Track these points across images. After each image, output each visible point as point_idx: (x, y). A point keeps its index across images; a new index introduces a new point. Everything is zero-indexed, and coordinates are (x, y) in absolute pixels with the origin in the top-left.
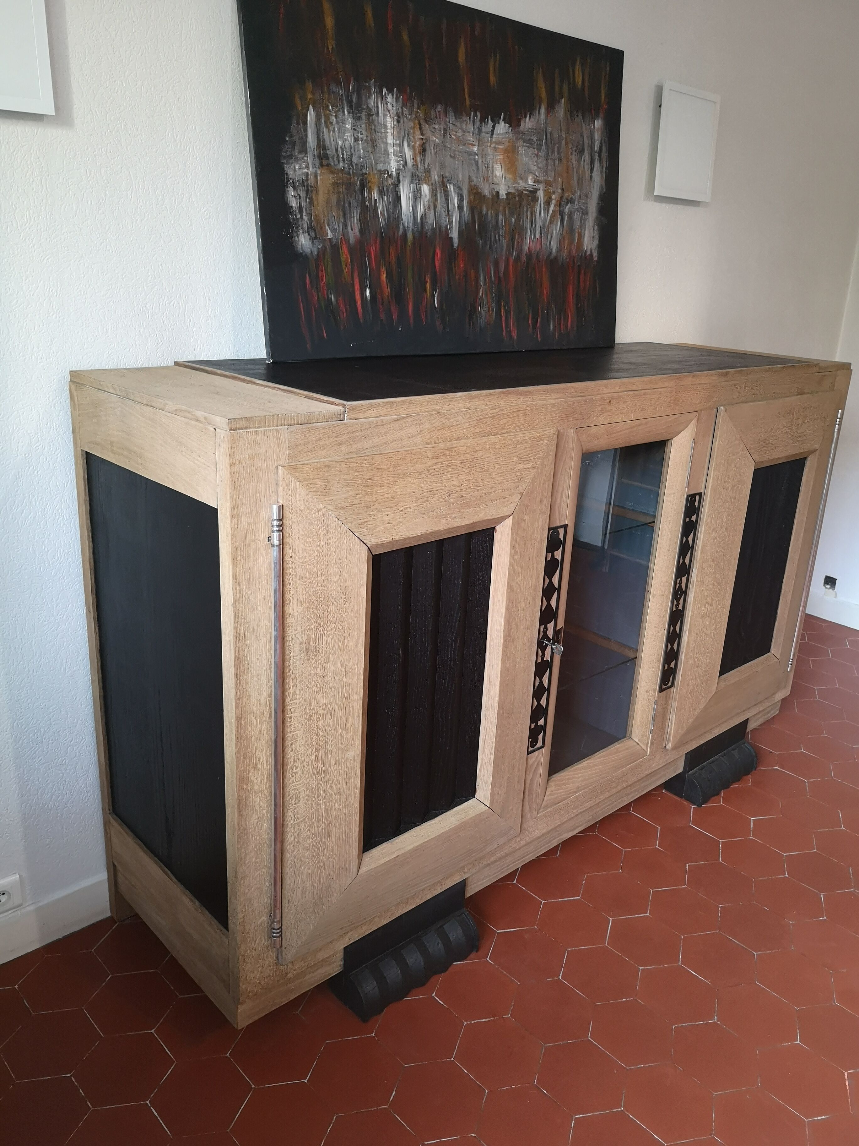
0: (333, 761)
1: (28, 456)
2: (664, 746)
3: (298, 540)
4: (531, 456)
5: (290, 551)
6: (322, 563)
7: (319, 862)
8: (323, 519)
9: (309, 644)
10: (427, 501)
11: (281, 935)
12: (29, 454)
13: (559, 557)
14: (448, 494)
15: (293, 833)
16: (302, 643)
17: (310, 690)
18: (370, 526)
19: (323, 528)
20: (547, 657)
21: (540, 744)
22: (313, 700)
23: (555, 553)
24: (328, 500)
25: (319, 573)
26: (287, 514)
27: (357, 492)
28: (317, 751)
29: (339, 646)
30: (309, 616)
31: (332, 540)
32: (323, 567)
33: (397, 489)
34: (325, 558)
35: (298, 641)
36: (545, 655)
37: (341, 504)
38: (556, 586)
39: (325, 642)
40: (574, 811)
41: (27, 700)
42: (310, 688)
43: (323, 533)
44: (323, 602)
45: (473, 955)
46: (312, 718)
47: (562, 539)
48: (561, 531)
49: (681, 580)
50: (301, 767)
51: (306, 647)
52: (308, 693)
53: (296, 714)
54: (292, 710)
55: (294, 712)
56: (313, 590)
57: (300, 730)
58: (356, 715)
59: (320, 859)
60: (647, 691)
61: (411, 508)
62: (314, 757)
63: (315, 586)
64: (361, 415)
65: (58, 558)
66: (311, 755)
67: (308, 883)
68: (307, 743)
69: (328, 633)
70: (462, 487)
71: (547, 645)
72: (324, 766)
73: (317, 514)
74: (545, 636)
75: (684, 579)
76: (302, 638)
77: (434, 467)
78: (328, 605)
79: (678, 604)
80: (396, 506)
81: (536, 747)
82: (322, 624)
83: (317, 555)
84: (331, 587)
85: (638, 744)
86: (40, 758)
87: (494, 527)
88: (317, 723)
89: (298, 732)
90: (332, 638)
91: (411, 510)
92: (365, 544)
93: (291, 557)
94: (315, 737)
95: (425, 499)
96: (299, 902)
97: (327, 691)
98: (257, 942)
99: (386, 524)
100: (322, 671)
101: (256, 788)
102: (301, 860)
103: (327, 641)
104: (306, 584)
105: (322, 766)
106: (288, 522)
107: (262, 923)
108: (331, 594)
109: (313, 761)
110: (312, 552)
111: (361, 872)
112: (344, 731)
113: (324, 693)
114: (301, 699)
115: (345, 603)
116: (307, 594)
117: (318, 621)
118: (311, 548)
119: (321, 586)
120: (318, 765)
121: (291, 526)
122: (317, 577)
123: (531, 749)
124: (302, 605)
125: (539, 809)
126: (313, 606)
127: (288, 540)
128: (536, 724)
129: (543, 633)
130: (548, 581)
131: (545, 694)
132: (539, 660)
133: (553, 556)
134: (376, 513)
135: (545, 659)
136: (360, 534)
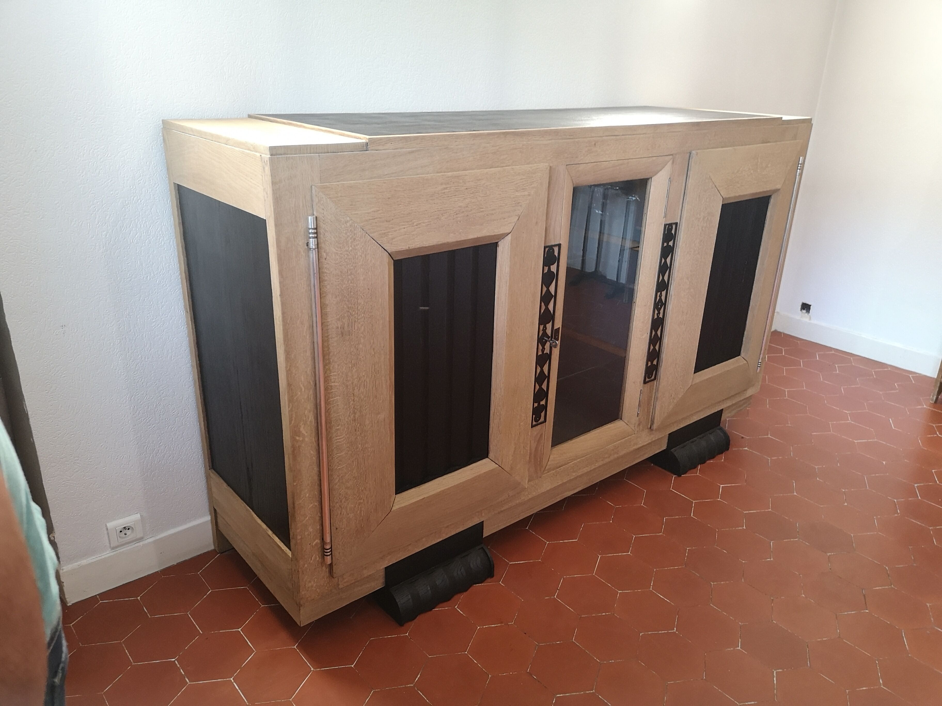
0: (367, 422)
1: (132, 188)
2: (648, 427)
3: (331, 246)
4: (527, 186)
5: (325, 254)
6: (351, 265)
7: (360, 499)
8: (350, 229)
9: (344, 329)
10: (438, 218)
11: (331, 554)
12: (133, 186)
13: (554, 270)
14: (455, 214)
15: (338, 476)
16: (338, 328)
18: (390, 236)
19: (350, 236)
20: (547, 351)
21: (542, 419)
22: (349, 374)
23: (552, 267)
24: (354, 214)
25: (349, 272)
26: (321, 224)
27: (378, 209)
28: (355, 413)
29: (368, 332)
30: (342, 306)
31: (358, 246)
32: (352, 268)
33: (412, 208)
34: (353, 261)
35: (334, 327)
36: (545, 349)
37: (365, 217)
38: (553, 294)
39: (356, 328)
40: (574, 474)
41: (142, 380)
42: (346, 364)
43: (351, 241)
44: (353, 296)
45: (489, 580)
46: (349, 387)
47: (557, 256)
48: (556, 249)
49: (661, 294)
50: (342, 426)
51: (341, 331)
52: (344, 367)
53: (336, 384)
54: (333, 380)
55: (334, 382)
56: (345, 286)
57: (340, 396)
58: (384, 386)
59: (360, 497)
60: (634, 383)
61: (424, 223)
62: (352, 418)
63: (346, 283)
64: (381, 147)
65: (161, 269)
66: (349, 416)
67: (351, 515)
68: (346, 407)
69: (359, 321)
70: (467, 209)
71: (546, 341)
73: (345, 225)
74: (545, 333)
75: (664, 293)
76: (338, 324)
77: (443, 191)
78: (357, 299)
79: (659, 313)
80: (411, 221)
81: (539, 422)
82: (353, 314)
83: (347, 258)
84: (359, 284)
85: (627, 424)
87: (497, 243)
88: (353, 391)
89: (338, 397)
90: (362, 325)
91: (424, 225)
92: (386, 251)
93: (325, 259)
94: (352, 402)
95: (436, 217)
96: (344, 529)
97: (360, 367)
98: (313, 559)
99: (403, 235)
100: (355, 351)
101: (307, 439)
102: (345, 497)
103: (358, 327)
104: (339, 281)
105: (359, 425)
106: (321, 231)
107: (316, 544)
108: (360, 290)
109: (351, 421)
110: (343, 256)
111: (394, 508)
112: (375, 399)
113: (358, 368)
114: (339, 372)
115: (372, 297)
116: (340, 289)
117: (350, 311)
118: (341, 252)
119: (351, 283)
120: (355, 424)
121: (324, 234)
122: (348, 275)
123: (534, 423)
124: (336, 297)
125: (544, 471)
126: (345, 299)
127: (322, 245)
128: (540, 404)
129: (542, 332)
130: (546, 289)
131: (546, 380)
132: (540, 353)
133: (549, 269)
134: (394, 226)
135: (545, 352)
136: (382, 242)
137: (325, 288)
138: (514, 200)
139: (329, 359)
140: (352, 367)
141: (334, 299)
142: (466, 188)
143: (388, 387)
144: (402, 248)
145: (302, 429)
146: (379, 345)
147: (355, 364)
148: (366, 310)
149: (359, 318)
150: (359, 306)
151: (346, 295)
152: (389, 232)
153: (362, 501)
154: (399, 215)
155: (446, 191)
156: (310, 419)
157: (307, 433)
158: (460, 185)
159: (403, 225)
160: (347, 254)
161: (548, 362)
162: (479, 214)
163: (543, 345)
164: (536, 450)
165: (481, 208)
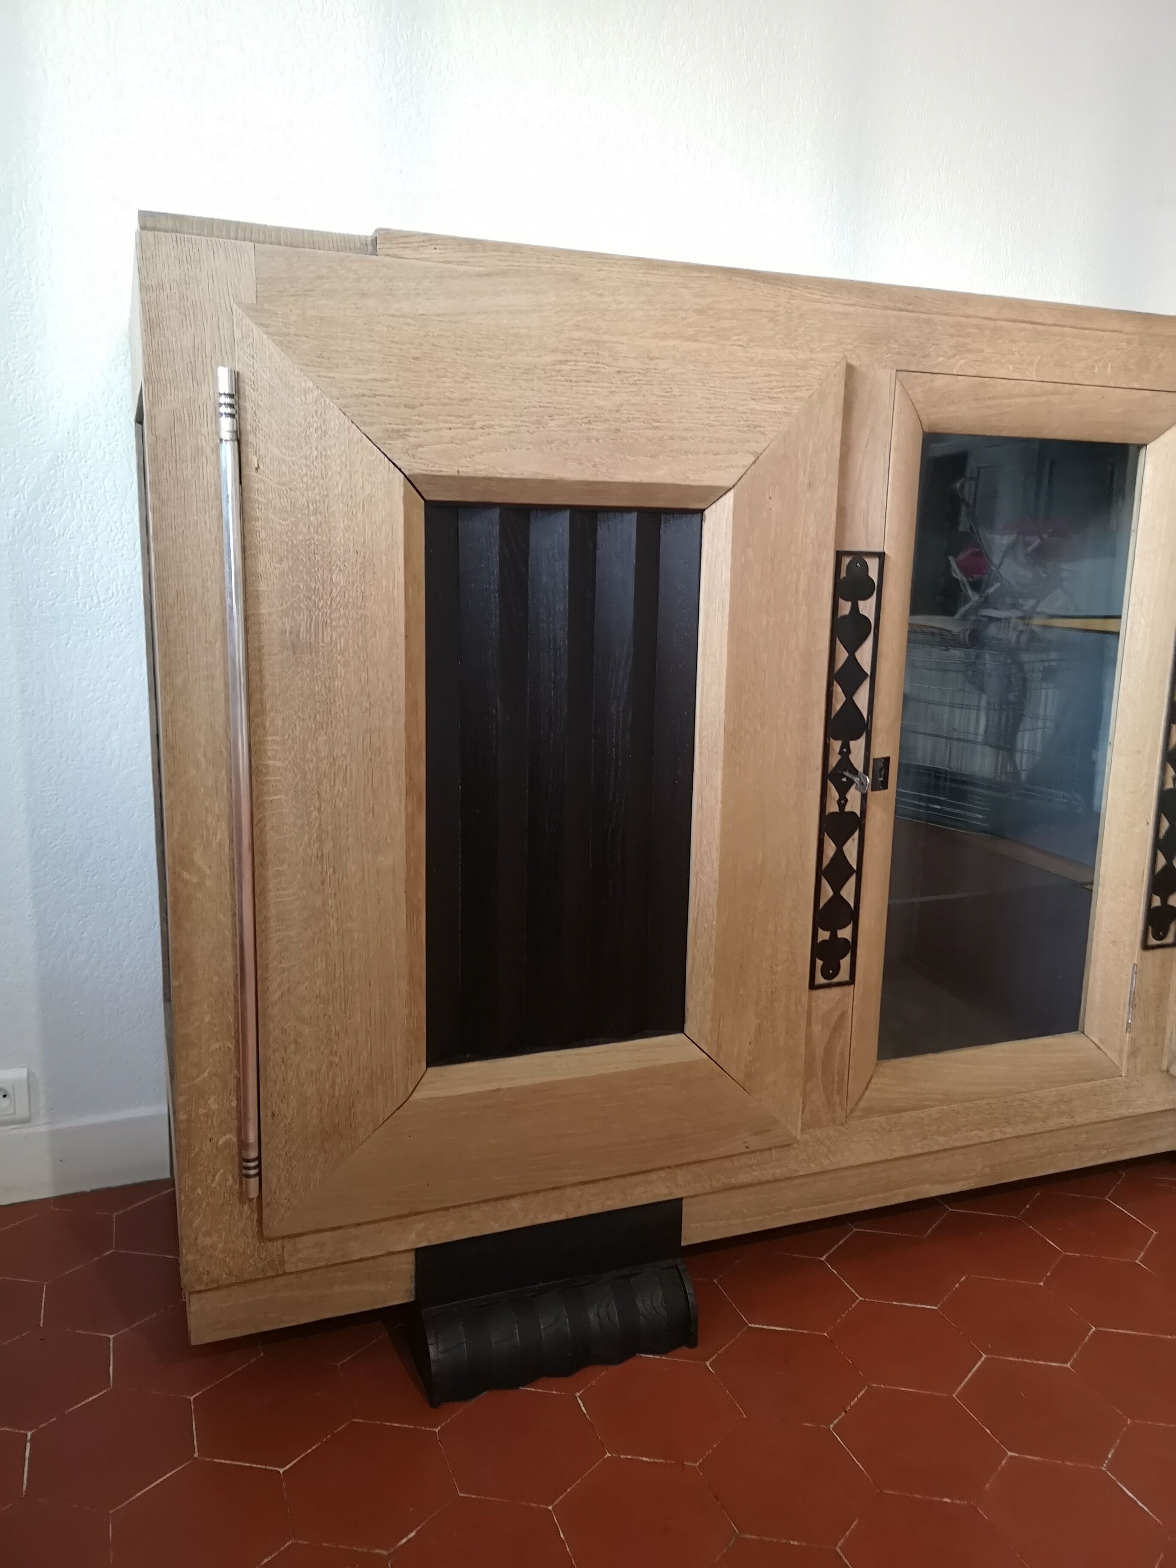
0: (352, 868)
2: (1164, 1067)
3: (269, 441)
4: (782, 392)
5: (255, 459)
6: (317, 490)
7: (331, 1054)
8: (315, 408)
9: (298, 636)
10: (538, 422)
11: (259, 1174)
13: (870, 613)
14: (586, 420)
15: (279, 985)
16: (283, 632)
17: (302, 723)
18: (412, 440)
19: (315, 425)
20: (853, 805)
21: (843, 975)
22: (309, 744)
23: (861, 604)
24: (326, 377)
25: (311, 507)
27: (387, 376)
28: (321, 841)
29: (355, 653)
30: (295, 584)
31: (333, 451)
32: (318, 498)
33: (472, 388)
34: (321, 482)
35: (276, 628)
36: (846, 800)
37: (351, 388)
38: (867, 669)
39: (327, 639)
40: (941, 1139)
42: (303, 720)
43: (315, 435)
44: (321, 563)
45: (683, 1350)
46: (309, 776)
47: (875, 580)
48: (872, 564)
50: (290, 865)
51: (292, 642)
52: (298, 728)
53: (279, 764)
54: (270, 754)
55: (274, 758)
56: (300, 537)
57: (287, 795)
59: (332, 1049)
60: (1114, 943)
61: (501, 426)
62: (315, 850)
63: (304, 530)
64: (408, 253)
66: (309, 846)
67: (310, 1090)
68: (301, 821)
69: (334, 623)
70: (617, 415)
71: (851, 782)
72: (334, 872)
73: (303, 398)
74: (845, 762)
76: (284, 624)
77: (557, 367)
78: (331, 572)
80: (470, 416)
81: (835, 980)
82: (320, 605)
83: (306, 475)
84: (335, 538)
85: (1099, 1048)
87: (702, 511)
88: (318, 787)
89: (283, 797)
90: (341, 635)
91: (502, 430)
92: (400, 470)
93: (257, 469)
94: (316, 813)
95: (534, 418)
96: (292, 1119)
97: (335, 732)
98: (217, 1179)
99: (445, 443)
100: (323, 692)
101: (209, 883)
102: (295, 1041)
103: (331, 637)
104: (287, 525)
105: (331, 870)
107: (227, 1144)
108: (336, 552)
109: (313, 858)
110: (297, 467)
111: (415, 1096)
112: (371, 815)
113: (331, 735)
114: (286, 736)
115: (364, 573)
116: (290, 543)
117: (313, 597)
118: (294, 459)
119: (317, 532)
120: (323, 868)
122: (309, 515)
123: (820, 980)
124: (281, 561)
125: (852, 1111)
126: (301, 568)
127: (250, 438)
128: (834, 935)
129: (839, 757)
130: (846, 655)
131: (853, 879)
132: (833, 807)
133: (855, 608)
134: (425, 420)
135: (848, 809)
136: (389, 449)
137: (254, 536)
138: (745, 418)
139: (262, 703)
140: (316, 730)
141: (277, 565)
142: (617, 369)
143: (404, 793)
144: (441, 471)
145: (197, 856)
146: (381, 687)
147: (325, 725)
148: (351, 600)
149: (333, 616)
150: (334, 590)
151: (305, 560)
152: (410, 430)
153: (336, 1060)
154: (438, 399)
155: (564, 367)
156: (219, 837)
157: (210, 867)
158: (601, 360)
159: (445, 422)
160: (307, 466)
161: (856, 835)
162: (649, 433)
163: (843, 790)
164: (829, 1049)
165: (654, 420)
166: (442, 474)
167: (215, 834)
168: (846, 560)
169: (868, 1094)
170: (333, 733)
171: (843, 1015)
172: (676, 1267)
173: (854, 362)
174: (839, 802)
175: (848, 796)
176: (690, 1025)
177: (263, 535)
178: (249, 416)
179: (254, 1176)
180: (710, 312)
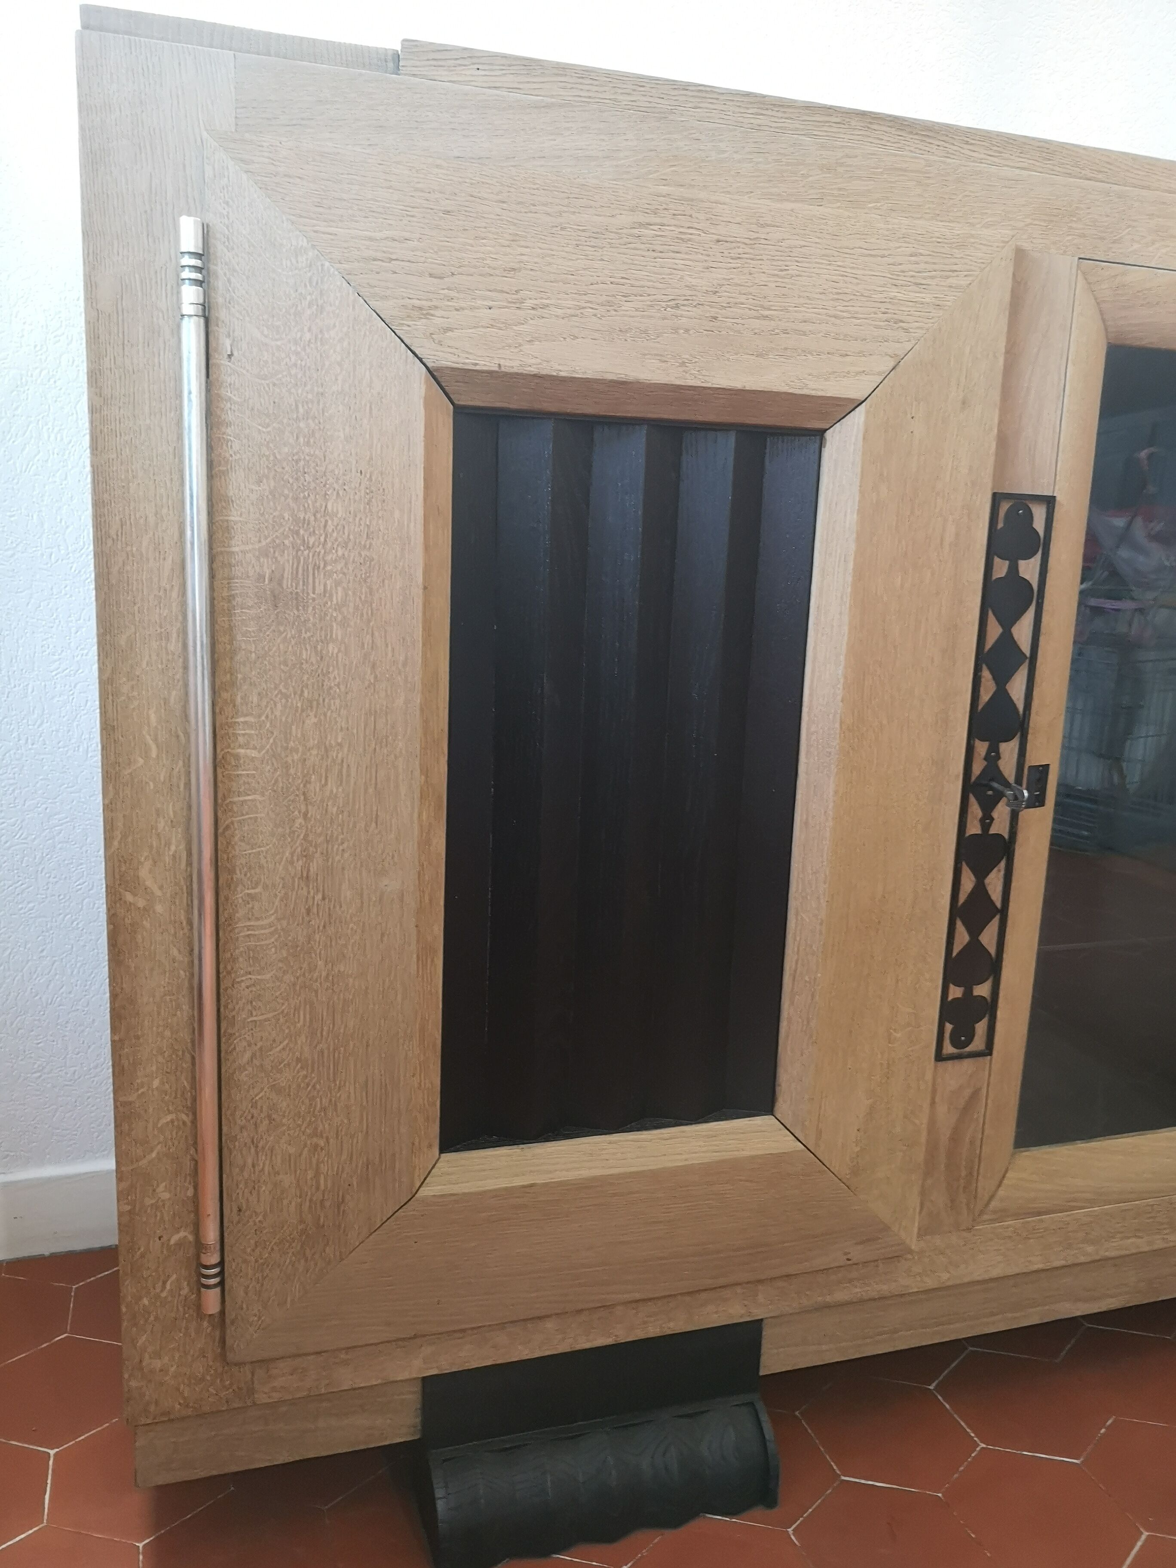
0: (347, 893)
1: (41, 350)
3: (247, 319)
4: (932, 278)
5: (226, 340)
6: (308, 387)
7: (315, 1134)
8: (309, 274)
9: (280, 584)
10: (609, 303)
11: (221, 1285)
12: (42, 346)
13: (1030, 577)
14: (672, 303)
15: (250, 1045)
16: (261, 577)
17: (284, 701)
18: (438, 321)
19: (309, 298)
20: (1000, 826)
21: (978, 1043)
22: (294, 727)
23: (1020, 565)
24: (324, 233)
25: (301, 410)
26: (219, 248)
27: (407, 235)
28: (307, 857)
29: (356, 608)
30: (277, 513)
31: (332, 333)
32: (310, 396)
33: (522, 254)
34: (315, 375)
35: (251, 574)
36: (992, 819)
37: (359, 249)
38: (1024, 651)
39: (320, 589)
40: (1088, 1249)
42: (286, 697)
43: (309, 312)
44: (313, 485)
45: (760, 1511)
46: (292, 771)
47: (1041, 533)
48: (1039, 514)
50: (265, 887)
51: (272, 592)
52: (279, 706)
53: (254, 754)
55: (246, 746)
56: (286, 450)
57: (263, 794)
58: (403, 790)
59: (316, 1129)
61: (558, 307)
62: (299, 869)
63: (291, 441)
64: (440, 71)
66: (292, 863)
67: (287, 1180)
68: (280, 830)
69: (329, 568)
70: (715, 298)
71: (998, 796)
72: (324, 899)
73: (294, 261)
74: (992, 769)
76: (261, 566)
77: (636, 231)
78: (326, 498)
80: (517, 292)
81: (968, 1049)
82: (311, 542)
83: (295, 365)
84: (332, 453)
86: (31, 905)
87: (821, 433)
88: (305, 786)
89: (258, 797)
90: (338, 583)
91: (560, 312)
92: (421, 360)
93: (230, 356)
94: (300, 820)
95: (604, 298)
96: (265, 1217)
97: (329, 714)
98: (168, 1287)
99: (483, 327)
100: (313, 660)
101: (159, 908)
102: (269, 1116)
103: (325, 585)
104: (269, 432)
105: (320, 896)
106: (219, 269)
107: (180, 1244)
108: (332, 471)
109: (296, 880)
110: (283, 355)
111: (425, 1192)
112: (374, 825)
113: (322, 717)
114: (263, 718)
115: (370, 501)
116: (272, 458)
117: (302, 532)
118: (279, 343)
119: (308, 444)
120: (309, 893)
121: (229, 281)
122: (297, 419)
123: (949, 1049)
124: (259, 482)
125: (982, 1213)
126: (286, 492)
127: (221, 314)
128: (968, 992)
129: (985, 763)
130: (1000, 630)
131: (996, 921)
132: (973, 829)
133: (1014, 569)
134: (457, 295)
135: (992, 831)
136: (407, 332)
137: (224, 447)
138: (883, 310)
139: (232, 672)
140: (303, 711)
141: (253, 487)
142: (716, 237)
143: (417, 795)
144: (476, 364)
145: (144, 873)
146: (390, 655)
147: (315, 703)
148: (351, 537)
149: (328, 558)
150: (330, 522)
151: (291, 481)
152: (436, 307)
153: (322, 1143)
154: (475, 267)
155: (645, 231)
156: (173, 848)
157: (161, 888)
158: (695, 225)
159: (485, 298)
160: (297, 353)
161: (1003, 864)
162: (756, 324)
163: (988, 807)
164: (956, 1137)
165: (762, 306)
166: (478, 368)
167: (168, 844)
168: (1005, 507)
169: (1001, 1192)
170: (325, 715)
171: (975, 1094)
172: (751, 1404)
173: (1026, 246)
174: (982, 821)
175: (995, 814)
176: (783, 1105)
177: (236, 446)
178: (220, 284)
179: (215, 1286)
180: (840, 169)
